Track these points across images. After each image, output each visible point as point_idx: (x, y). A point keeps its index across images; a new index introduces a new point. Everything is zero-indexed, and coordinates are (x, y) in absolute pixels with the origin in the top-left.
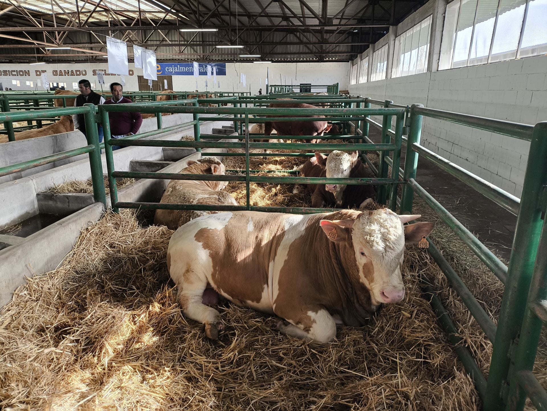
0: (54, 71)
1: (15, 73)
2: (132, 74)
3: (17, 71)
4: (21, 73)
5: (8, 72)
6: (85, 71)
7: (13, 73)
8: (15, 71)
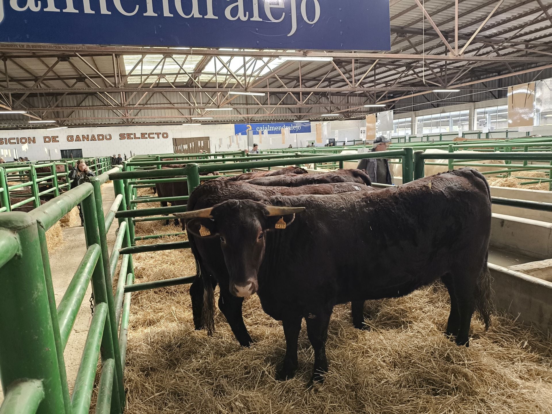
0: (68, 137)
1: (15, 141)
3: (17, 138)
4: (24, 141)
5: (4, 141)
6: (110, 136)
7: (12, 141)
8: (14, 139)
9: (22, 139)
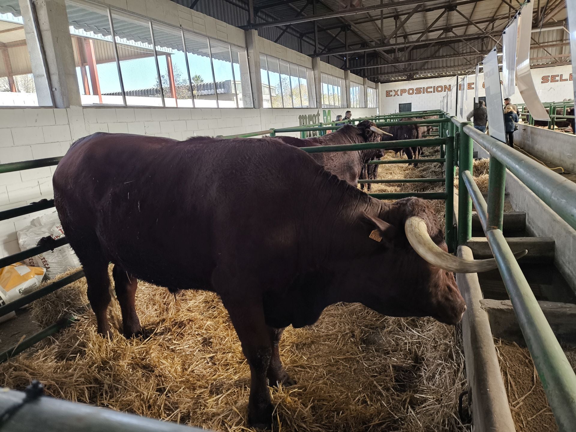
1: (432, 90)
3: (434, 87)
5: (422, 90)
8: (431, 87)
9: (438, 87)
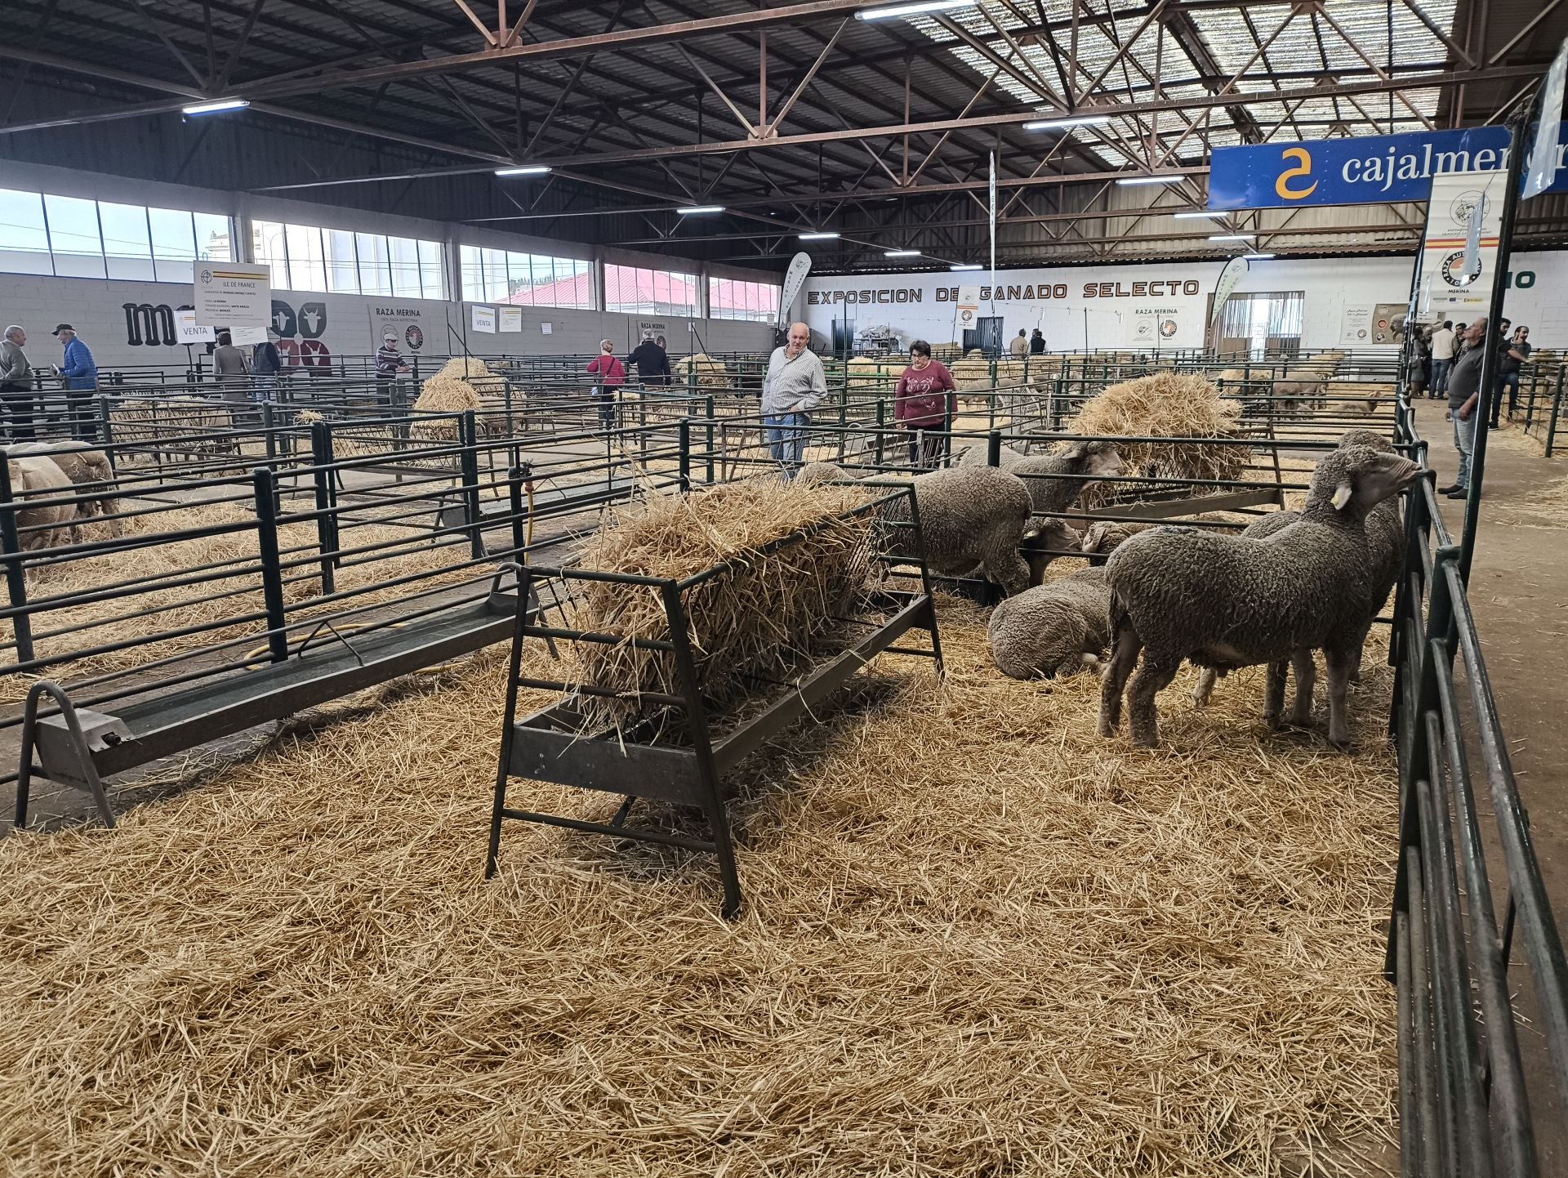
2: (1195, 292)
